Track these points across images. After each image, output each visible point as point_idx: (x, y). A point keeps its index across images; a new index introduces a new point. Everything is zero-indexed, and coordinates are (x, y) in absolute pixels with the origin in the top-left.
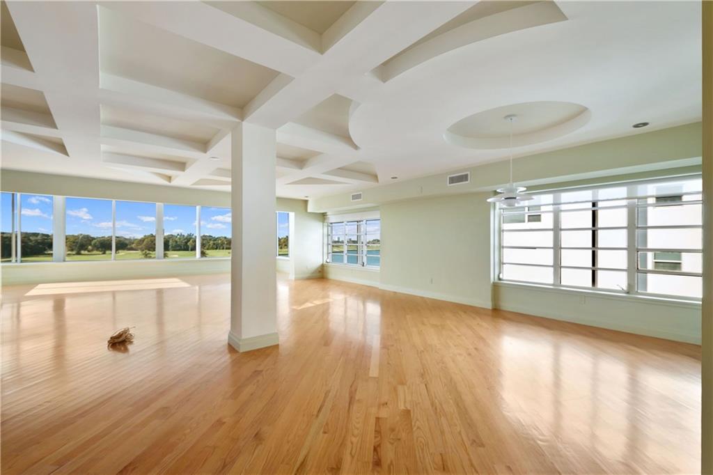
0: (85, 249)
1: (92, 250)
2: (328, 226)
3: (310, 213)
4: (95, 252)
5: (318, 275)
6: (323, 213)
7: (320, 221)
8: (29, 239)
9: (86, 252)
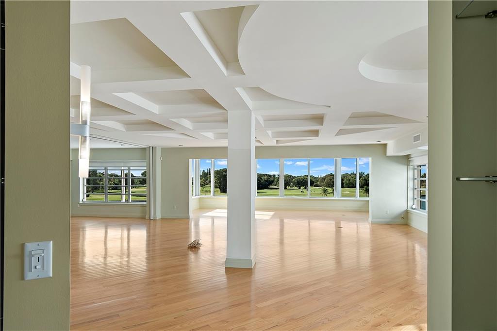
0: (289, 185)
1: (293, 186)
2: (414, 169)
3: (388, 156)
4: (294, 188)
5: (400, 221)
6: (408, 155)
7: (404, 164)
8: (261, 178)
9: (290, 188)
